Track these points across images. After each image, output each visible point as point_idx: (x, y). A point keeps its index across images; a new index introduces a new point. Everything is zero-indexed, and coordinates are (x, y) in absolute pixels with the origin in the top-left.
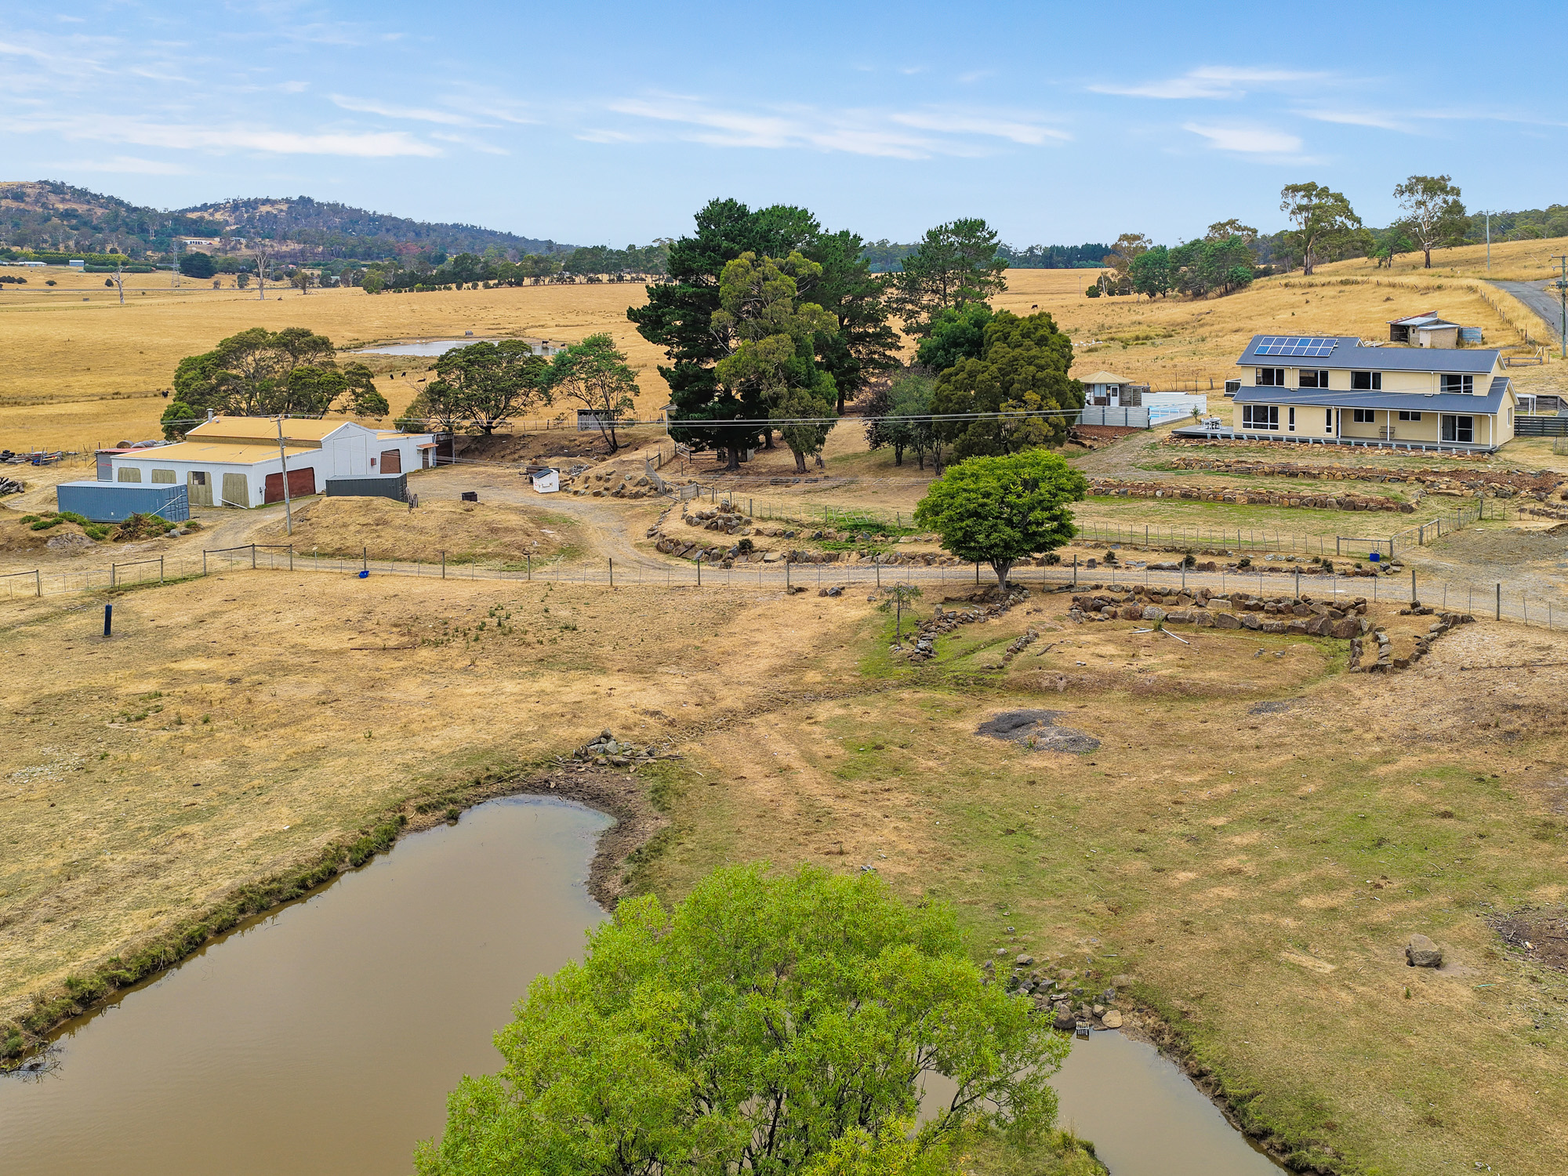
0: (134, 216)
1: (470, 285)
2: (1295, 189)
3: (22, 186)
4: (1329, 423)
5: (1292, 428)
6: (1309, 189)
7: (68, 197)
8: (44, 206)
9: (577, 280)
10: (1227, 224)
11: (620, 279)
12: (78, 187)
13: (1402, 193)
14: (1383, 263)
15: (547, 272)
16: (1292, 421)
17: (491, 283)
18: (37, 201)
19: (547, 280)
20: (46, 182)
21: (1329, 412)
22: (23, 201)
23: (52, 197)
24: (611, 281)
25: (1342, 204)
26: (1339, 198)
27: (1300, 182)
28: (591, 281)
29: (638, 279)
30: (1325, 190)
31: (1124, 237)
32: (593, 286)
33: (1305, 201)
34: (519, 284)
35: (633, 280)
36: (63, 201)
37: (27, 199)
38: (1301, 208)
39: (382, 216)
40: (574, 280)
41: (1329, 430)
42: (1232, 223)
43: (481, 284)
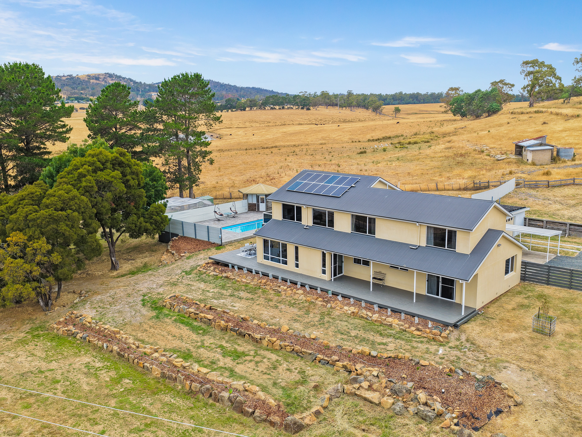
0: (136, 85)
1: (226, 110)
2: (526, 63)
3: (99, 75)
4: (324, 265)
5: (297, 266)
6: (534, 63)
7: (114, 79)
8: (105, 82)
9: (267, 108)
10: (499, 82)
11: (283, 108)
12: (118, 75)
13: (578, 62)
14: (566, 101)
15: (255, 105)
16: (297, 259)
17: (234, 110)
18: (103, 80)
19: (255, 108)
20: (108, 73)
21: (324, 255)
22: (99, 80)
23: (109, 79)
24: (280, 109)
25: (552, 71)
26: (550, 67)
27: (530, 60)
28: (272, 108)
29: (290, 108)
30: (543, 63)
31: (452, 89)
32: (272, 111)
33: (532, 69)
34: (244, 110)
35: (288, 108)
36: (112, 80)
37: (100, 79)
38: (530, 73)
39: (226, 84)
40: (265, 109)
41: (324, 272)
42: (501, 81)
43: (230, 110)
